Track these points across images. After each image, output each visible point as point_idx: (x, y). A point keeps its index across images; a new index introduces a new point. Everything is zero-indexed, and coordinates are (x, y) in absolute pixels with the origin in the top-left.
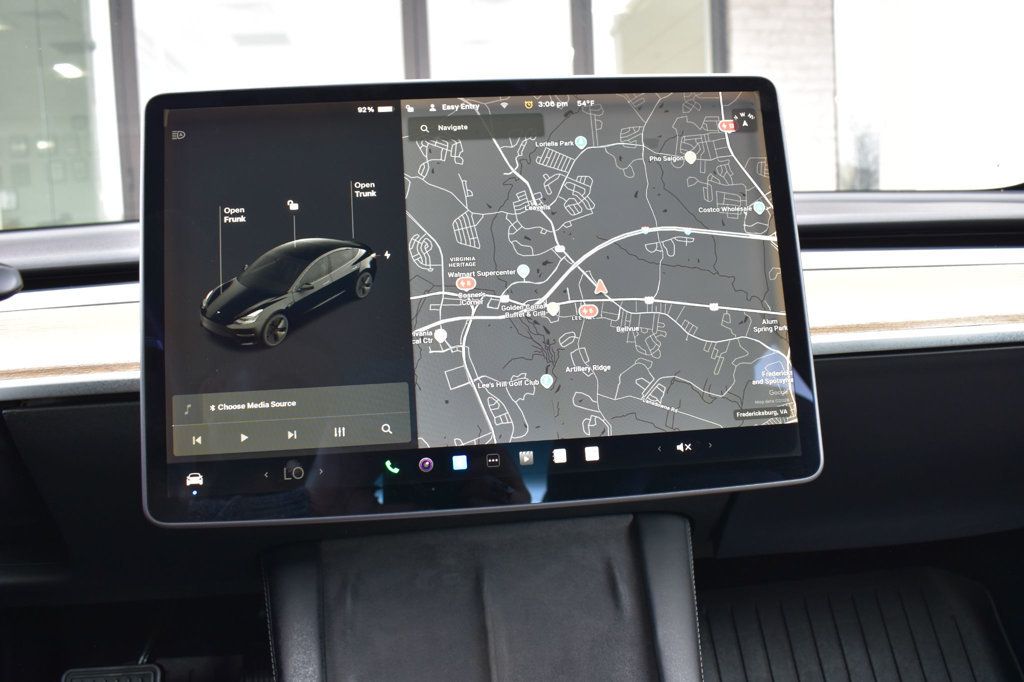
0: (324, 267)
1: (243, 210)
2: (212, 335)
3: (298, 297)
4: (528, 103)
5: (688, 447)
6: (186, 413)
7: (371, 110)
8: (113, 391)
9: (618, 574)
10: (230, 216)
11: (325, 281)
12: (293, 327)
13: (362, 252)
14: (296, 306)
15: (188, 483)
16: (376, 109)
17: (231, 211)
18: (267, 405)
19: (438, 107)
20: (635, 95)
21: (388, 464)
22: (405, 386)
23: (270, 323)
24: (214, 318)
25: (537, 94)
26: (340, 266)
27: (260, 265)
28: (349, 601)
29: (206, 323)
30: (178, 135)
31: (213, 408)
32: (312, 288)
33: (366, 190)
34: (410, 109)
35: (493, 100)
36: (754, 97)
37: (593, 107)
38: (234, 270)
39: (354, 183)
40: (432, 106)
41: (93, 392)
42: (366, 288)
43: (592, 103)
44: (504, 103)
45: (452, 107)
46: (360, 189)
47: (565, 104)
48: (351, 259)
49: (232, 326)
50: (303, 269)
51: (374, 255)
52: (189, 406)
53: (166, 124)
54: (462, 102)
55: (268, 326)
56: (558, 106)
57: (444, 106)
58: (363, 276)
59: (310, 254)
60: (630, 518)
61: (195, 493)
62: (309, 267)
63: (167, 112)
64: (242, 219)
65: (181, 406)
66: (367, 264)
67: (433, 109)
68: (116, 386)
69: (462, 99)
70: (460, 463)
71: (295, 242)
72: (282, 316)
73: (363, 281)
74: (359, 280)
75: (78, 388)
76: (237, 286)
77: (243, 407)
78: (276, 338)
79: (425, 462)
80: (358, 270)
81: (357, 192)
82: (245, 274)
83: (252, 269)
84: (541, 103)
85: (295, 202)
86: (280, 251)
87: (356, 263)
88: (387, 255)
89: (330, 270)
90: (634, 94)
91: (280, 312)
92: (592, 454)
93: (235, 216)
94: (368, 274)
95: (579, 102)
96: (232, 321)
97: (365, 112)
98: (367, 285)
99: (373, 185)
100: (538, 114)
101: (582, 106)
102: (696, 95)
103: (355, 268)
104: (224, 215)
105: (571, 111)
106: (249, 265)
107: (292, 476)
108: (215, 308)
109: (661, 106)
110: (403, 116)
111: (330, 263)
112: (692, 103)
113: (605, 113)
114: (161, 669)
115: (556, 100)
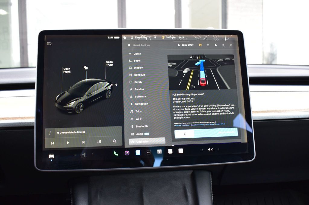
1: (69, 69)
3: (87, 98)
4: (163, 37)
5: (212, 149)
6: (49, 134)
7: (112, 38)
8: (24, 126)
9: (187, 190)
10: (65, 70)
11: (96, 93)
12: (85, 108)
13: (108, 83)
14: (86, 100)
15: (49, 157)
16: (114, 38)
17: (66, 69)
18: (76, 132)
19: (134, 37)
21: (115, 152)
22: (121, 127)
23: (78, 106)
24: (59, 104)
25: (166, 34)
26: (101, 88)
27: (74, 87)
28: (98, 196)
29: (57, 105)
30: (49, 44)
31: (58, 133)
32: (92, 95)
33: (110, 63)
34: (125, 38)
35: (150, 36)
36: (236, 37)
37: (184, 39)
38: (66, 88)
39: (106, 61)
40: (132, 37)
41: (17, 126)
43: (183, 37)
44: (155, 37)
45: (138, 38)
46: (108, 63)
47: (175, 37)
48: (104, 86)
49: (65, 107)
50: (89, 89)
51: (112, 85)
52: (50, 132)
53: (45, 40)
54: (142, 36)
56: (172, 38)
57: (136, 37)
58: (108, 91)
59: (91, 84)
60: (192, 171)
61: (51, 160)
62: (91, 88)
63: (46, 36)
64: (69, 72)
65: (48, 132)
66: (109, 87)
67: (132, 38)
68: (25, 124)
69: (142, 35)
70: (138, 153)
71: (86, 80)
72: (81, 104)
73: (108, 93)
75: (12, 124)
76: (67, 93)
77: (68, 133)
78: (79, 111)
79: (127, 152)
81: (107, 64)
82: (70, 90)
84: (167, 37)
85: (86, 67)
86: (81, 83)
87: (106, 87)
88: (116, 85)
89: (97, 89)
90: (197, 35)
91: (81, 102)
92: (181, 151)
93: (67, 71)
94: (110, 91)
95: (179, 37)
96: (65, 105)
97: (110, 38)
98: (110, 94)
99: (112, 62)
100: (166, 40)
101: (180, 38)
102: (217, 36)
103: (106, 89)
104: (63, 70)
105: (176, 40)
106: (71, 87)
107: (83, 156)
108: (60, 100)
109: (206, 39)
110: (122, 40)
111: (97, 87)
112: (216, 38)
113: (188, 41)
115: (172, 36)
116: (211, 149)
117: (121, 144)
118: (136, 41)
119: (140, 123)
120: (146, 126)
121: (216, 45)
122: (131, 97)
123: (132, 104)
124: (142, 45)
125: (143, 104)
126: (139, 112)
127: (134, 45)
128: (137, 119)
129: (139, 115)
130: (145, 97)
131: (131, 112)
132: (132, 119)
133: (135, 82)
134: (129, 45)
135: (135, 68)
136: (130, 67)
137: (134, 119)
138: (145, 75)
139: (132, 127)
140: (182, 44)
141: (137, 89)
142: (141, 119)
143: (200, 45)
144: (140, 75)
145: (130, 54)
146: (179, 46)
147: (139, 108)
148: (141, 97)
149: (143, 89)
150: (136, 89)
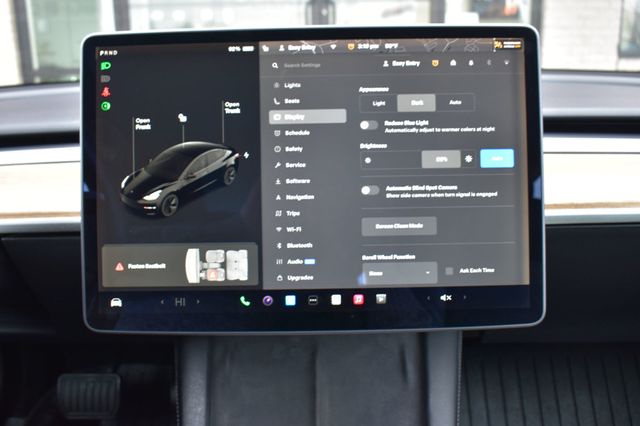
0: (203, 162)
1: (148, 120)
2: (127, 207)
3: (185, 183)
4: (351, 46)
5: (449, 298)
7: (238, 49)
9: (407, 358)
10: (139, 124)
11: (203, 172)
12: (180, 205)
13: (229, 152)
14: (184, 189)
15: (112, 306)
16: (241, 49)
17: (141, 121)
19: (286, 48)
20: (430, 40)
21: (242, 299)
22: (255, 245)
23: (166, 200)
24: (129, 196)
25: (358, 38)
26: (214, 162)
27: (161, 159)
28: (228, 364)
29: (124, 199)
32: (195, 177)
33: (233, 108)
34: (266, 49)
35: (323, 44)
37: (398, 49)
38: (142, 162)
39: (224, 103)
40: (282, 47)
42: (231, 178)
44: (333, 45)
45: (296, 48)
46: (228, 108)
47: (376, 46)
48: (223, 157)
49: (140, 202)
50: (187, 166)
51: (237, 155)
53: (97, 57)
54: (303, 44)
55: (164, 203)
56: (372, 48)
57: (290, 46)
58: (229, 169)
59: (194, 153)
61: (116, 311)
62: (195, 160)
64: (148, 127)
65: (106, 251)
66: (232, 161)
67: (282, 49)
69: (303, 42)
70: (290, 300)
71: (184, 144)
72: (174, 196)
73: (230, 173)
74: (227, 172)
76: (144, 174)
78: (170, 211)
79: (267, 299)
80: (225, 166)
81: (227, 110)
82: (149, 166)
83: (154, 162)
84: (360, 45)
85: (183, 116)
86: (173, 150)
87: (224, 160)
89: (207, 165)
91: (173, 193)
93: (143, 124)
94: (233, 168)
95: (387, 45)
96: (141, 198)
97: (234, 50)
98: (232, 176)
99: (238, 104)
100: (358, 53)
101: (389, 48)
102: (476, 40)
103: (224, 164)
104: (136, 124)
105: (381, 52)
106: (152, 159)
107: (179, 304)
108: (130, 189)
109: (449, 49)
110: (261, 53)
111: (206, 160)
112: (472, 46)
113: (407, 53)
114: (121, 377)
115: (370, 43)
116: (446, 298)
117: (255, 283)
118: (289, 56)
119: (295, 237)
120: (309, 245)
121: (471, 63)
122: (278, 182)
123: (278, 198)
124: (303, 65)
125: (303, 198)
126: (294, 214)
127: (286, 66)
128: (289, 229)
129: (294, 222)
130: (309, 181)
131: (276, 215)
132: (279, 229)
133: (287, 149)
134: (275, 65)
135: (287, 117)
136: (275, 116)
137: (284, 230)
138: (308, 133)
139: (279, 246)
140: (394, 62)
141: (292, 165)
142: (299, 229)
143: (435, 63)
144: (297, 133)
145: (276, 85)
146: (387, 65)
147: (294, 205)
148: (299, 182)
149: (304, 165)
150: (288, 165)
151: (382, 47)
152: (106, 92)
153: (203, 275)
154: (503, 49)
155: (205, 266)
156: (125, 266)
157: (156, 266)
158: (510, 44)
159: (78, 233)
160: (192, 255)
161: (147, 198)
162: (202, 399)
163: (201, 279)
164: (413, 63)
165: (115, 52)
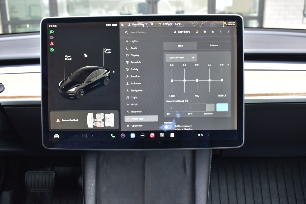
0: (95, 75)
1: (71, 56)
2: (62, 94)
3: (87, 84)
4: (160, 23)
7: (110, 25)
9: (187, 162)
10: (67, 58)
11: (95, 79)
12: (85, 93)
13: (106, 71)
14: (86, 86)
16: (112, 25)
17: (67, 57)
19: (131, 25)
21: (112, 135)
22: (117, 111)
23: (78, 91)
24: (62, 89)
25: (163, 20)
26: (100, 74)
27: (75, 74)
28: (105, 165)
29: (60, 91)
32: (91, 81)
33: (108, 51)
34: (122, 25)
35: (147, 23)
37: (180, 25)
38: (68, 75)
39: (104, 49)
40: (129, 24)
42: (107, 82)
43: (180, 24)
44: (152, 23)
45: (136, 25)
46: (106, 51)
47: (171, 24)
48: (103, 73)
49: (67, 92)
50: (88, 76)
51: (110, 72)
53: (48, 29)
54: (139, 23)
55: (78, 92)
56: (169, 25)
57: (133, 24)
58: (106, 78)
59: (90, 71)
61: (57, 140)
62: (90, 75)
63: (48, 24)
64: (71, 59)
65: (52, 114)
66: (107, 74)
67: (129, 25)
70: (133, 136)
71: (86, 67)
72: (82, 89)
73: (106, 79)
74: (105, 79)
76: (69, 80)
78: (80, 96)
79: (122, 135)
80: (105, 76)
81: (105, 52)
82: (71, 76)
83: (73, 75)
84: (164, 24)
85: (86, 54)
86: (82, 69)
87: (104, 74)
88: (114, 72)
89: (96, 76)
90: (195, 21)
91: (81, 88)
92: (172, 135)
93: (68, 58)
94: (108, 77)
96: (67, 90)
97: (108, 25)
98: (107, 81)
99: (110, 49)
100: (163, 27)
101: (177, 25)
102: (215, 22)
103: (104, 75)
104: (65, 58)
105: (173, 27)
106: (72, 74)
107: (84, 137)
108: (63, 86)
109: (203, 26)
110: (120, 27)
111: (96, 74)
112: (214, 24)
113: (185, 27)
114: (55, 172)
115: (168, 23)
116: (201, 135)
117: (118, 128)
118: (132, 28)
119: (135, 108)
120: (141, 111)
121: (213, 32)
122: (128, 84)
123: (128, 91)
125: (138, 91)
126: (134, 98)
127: (131, 32)
128: (132, 105)
129: (134, 101)
130: (141, 84)
131: (127, 98)
132: (128, 104)
133: (132, 69)
134: (126, 32)
135: (132, 55)
136: (127, 55)
137: (130, 105)
138: (141, 62)
139: (128, 112)
140: (179, 31)
141: (133, 77)
142: (136, 104)
143: (197, 32)
144: (136, 62)
145: (127, 41)
146: (176, 33)
147: (135, 94)
148: (137, 84)
149: (139, 76)
150: (132, 76)
151: (174, 24)
152: (52, 44)
153: (94, 124)
154: (227, 25)
155: (96, 120)
156: (60, 120)
157: (74, 120)
158: (230, 23)
159: (40, 105)
160: (90, 115)
161: (70, 90)
162: (94, 181)
163: (94, 126)
164: (187, 32)
165: (56, 26)
